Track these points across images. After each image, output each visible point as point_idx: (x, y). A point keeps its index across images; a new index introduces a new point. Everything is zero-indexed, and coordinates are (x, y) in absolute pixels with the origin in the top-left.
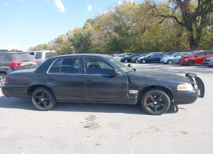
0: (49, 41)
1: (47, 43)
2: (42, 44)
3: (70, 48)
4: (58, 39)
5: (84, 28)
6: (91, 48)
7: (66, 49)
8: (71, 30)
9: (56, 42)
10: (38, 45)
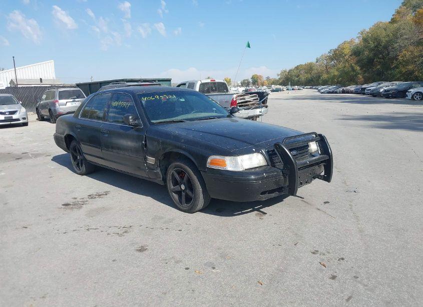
0: (319, 57)
1: (314, 61)
2: (304, 64)
3: (354, 70)
4: (335, 51)
5: (393, 21)
6: (396, 67)
7: (347, 73)
8: (364, 30)
9: (331, 59)
10: (298, 66)
